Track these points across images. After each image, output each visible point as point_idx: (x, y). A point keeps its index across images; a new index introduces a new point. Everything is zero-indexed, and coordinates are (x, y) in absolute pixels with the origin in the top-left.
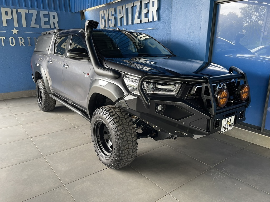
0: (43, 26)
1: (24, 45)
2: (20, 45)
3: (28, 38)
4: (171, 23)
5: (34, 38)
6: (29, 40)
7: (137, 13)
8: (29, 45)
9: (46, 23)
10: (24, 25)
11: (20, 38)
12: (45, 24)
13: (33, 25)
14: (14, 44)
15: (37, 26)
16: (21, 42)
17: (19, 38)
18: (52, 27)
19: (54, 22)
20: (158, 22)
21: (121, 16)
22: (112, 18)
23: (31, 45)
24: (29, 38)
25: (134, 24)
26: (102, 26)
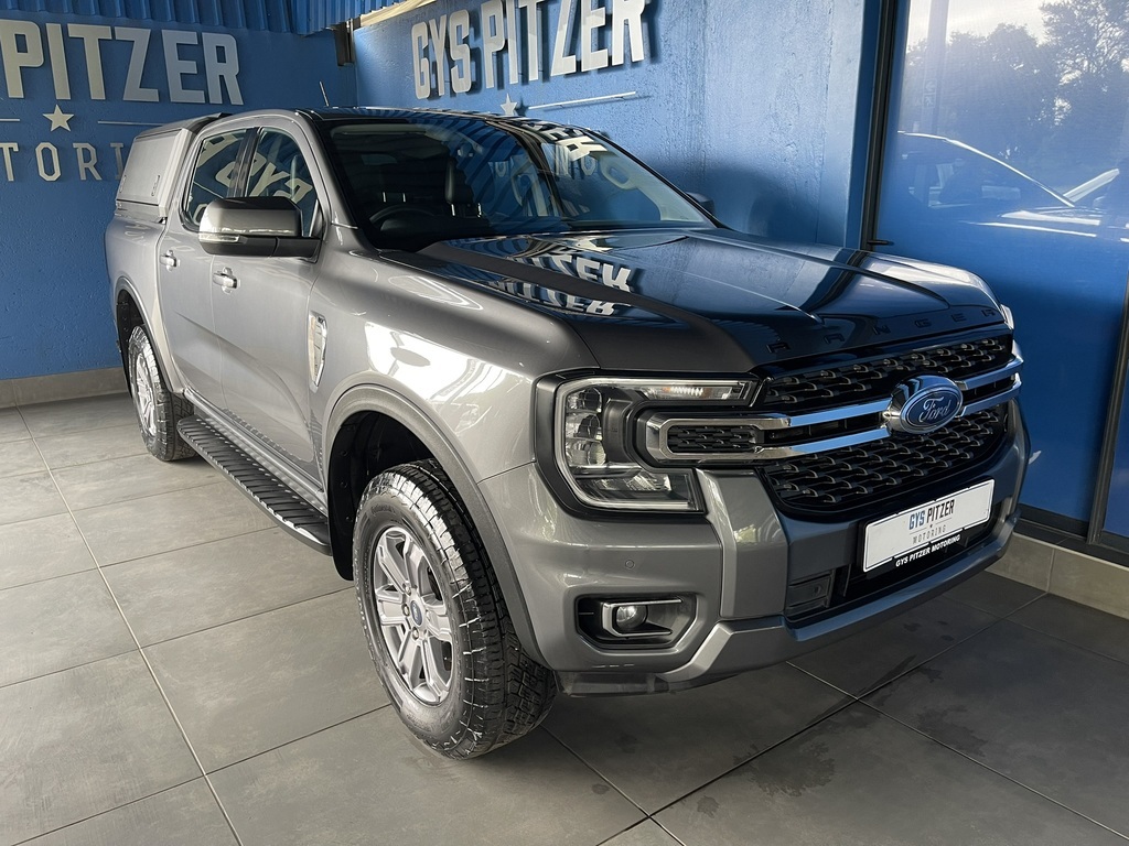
1: (98, 177)
3: (112, 145)
4: (704, 72)
6: (118, 153)
7: (562, 29)
9: (187, 82)
10: (97, 90)
11: (79, 146)
12: (185, 87)
13: (133, 91)
14: (57, 174)
15: (152, 95)
18: (216, 98)
19: (222, 77)
20: (651, 67)
21: (499, 45)
22: (461, 53)
24: (118, 146)
25: (552, 79)
26: (423, 92)
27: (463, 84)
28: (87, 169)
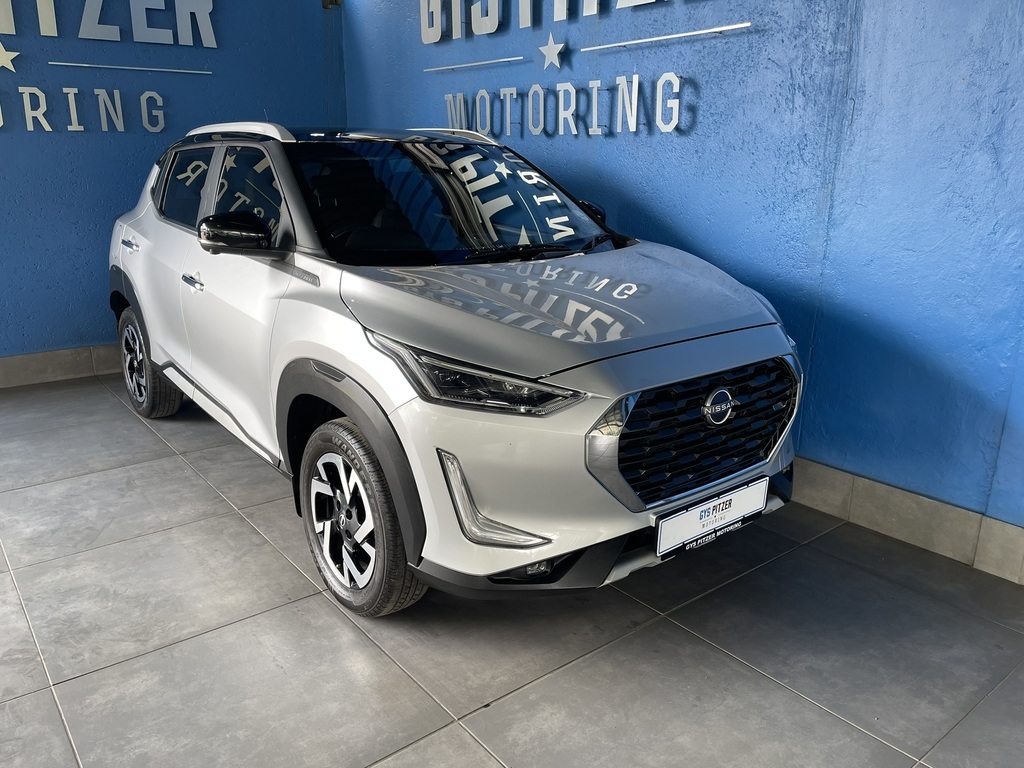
0: (142, 32)
1: (48, 128)
2: (30, 127)
3: (65, 90)
5: (97, 91)
6: (71, 98)
8: (75, 127)
9: (153, 18)
10: (48, 26)
11: (26, 91)
12: (150, 25)
13: (91, 27)
15: (112, 33)
16: (35, 113)
17: (21, 89)
18: (186, 38)
19: (193, 15)
23: (81, 128)
24: (71, 92)
25: (613, 13)
26: (431, 35)
27: (485, 24)
28: (35, 119)
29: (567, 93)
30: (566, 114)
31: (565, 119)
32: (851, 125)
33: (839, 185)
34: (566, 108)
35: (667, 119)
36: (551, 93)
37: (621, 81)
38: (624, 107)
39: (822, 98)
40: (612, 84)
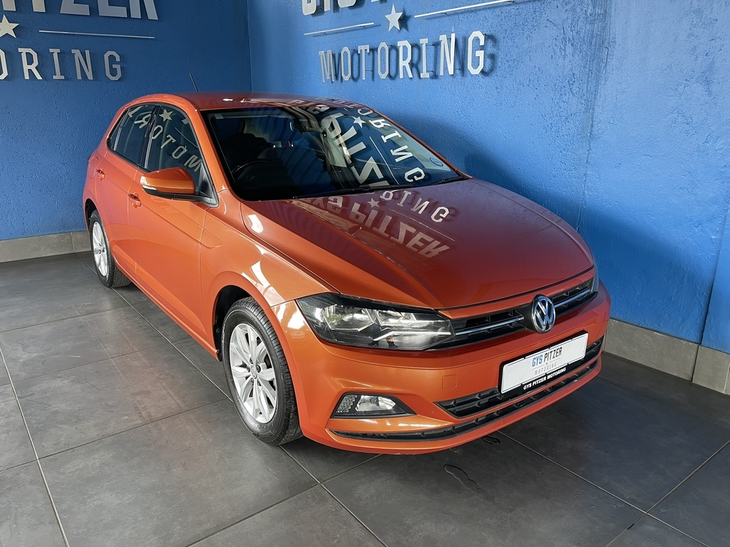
0: (105, 9)
1: (39, 77)
2: (27, 77)
3: (51, 50)
5: (73, 51)
6: (56, 56)
8: (58, 76)
10: (38, 4)
11: (23, 51)
12: (110, 4)
13: (68, 7)
14: (5, 74)
15: (84, 10)
16: (30, 67)
17: (20, 50)
18: (136, 13)
23: (63, 77)
24: (55, 52)
26: (309, 8)
28: (30, 71)
29: (405, 47)
30: (404, 64)
31: (404, 67)
32: (605, 66)
33: (598, 110)
34: (404, 59)
35: (475, 65)
36: (394, 48)
37: (443, 38)
38: (445, 57)
39: (585, 48)
40: (437, 41)
